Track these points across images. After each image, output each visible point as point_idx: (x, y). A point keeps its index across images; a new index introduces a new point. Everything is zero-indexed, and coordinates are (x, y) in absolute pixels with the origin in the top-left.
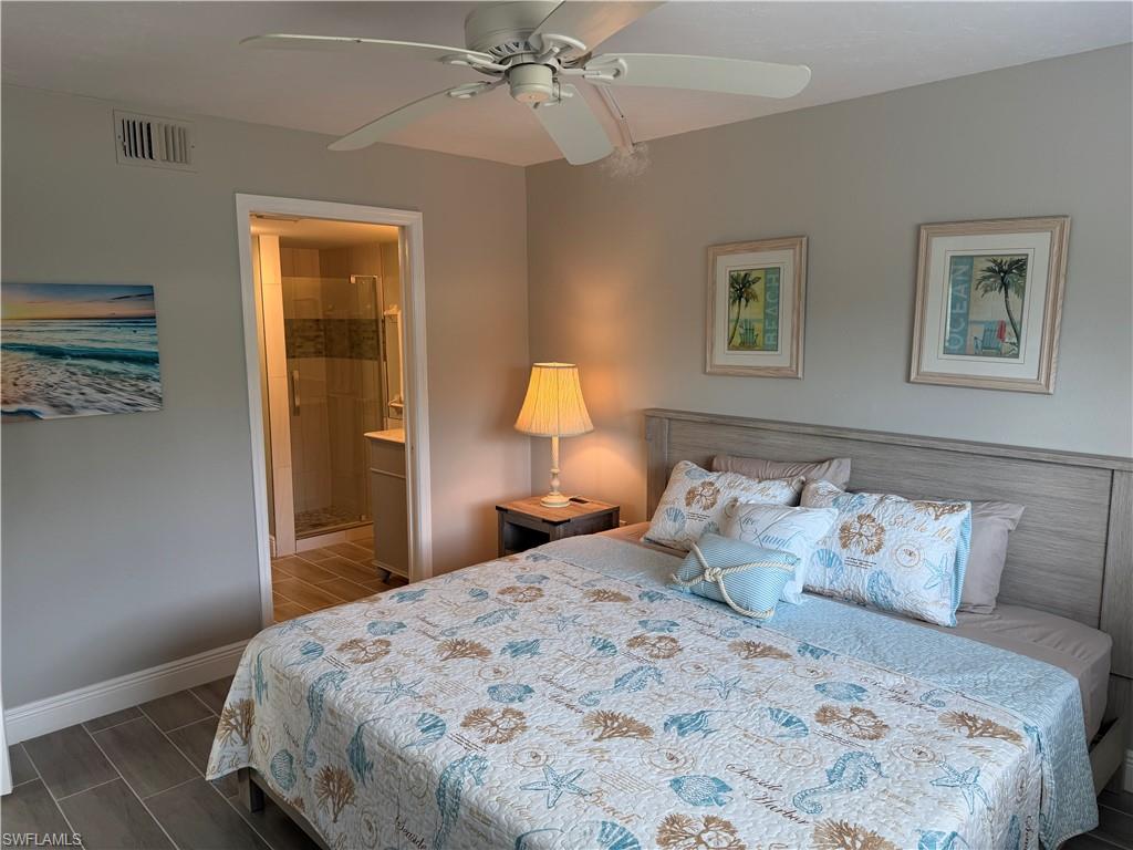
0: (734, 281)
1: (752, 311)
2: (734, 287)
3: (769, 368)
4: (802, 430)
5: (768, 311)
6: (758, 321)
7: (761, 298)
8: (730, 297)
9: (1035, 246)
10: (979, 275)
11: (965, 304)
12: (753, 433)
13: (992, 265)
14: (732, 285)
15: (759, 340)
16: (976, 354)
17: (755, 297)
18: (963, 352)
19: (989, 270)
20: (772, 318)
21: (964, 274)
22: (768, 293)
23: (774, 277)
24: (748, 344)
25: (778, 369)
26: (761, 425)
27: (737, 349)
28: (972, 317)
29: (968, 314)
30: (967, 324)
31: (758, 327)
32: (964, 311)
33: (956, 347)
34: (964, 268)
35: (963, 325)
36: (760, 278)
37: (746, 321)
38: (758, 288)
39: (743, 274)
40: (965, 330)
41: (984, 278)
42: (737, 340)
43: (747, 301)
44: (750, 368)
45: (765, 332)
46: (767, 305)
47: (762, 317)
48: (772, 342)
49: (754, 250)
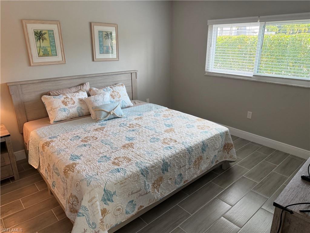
0: (36, 33)
1: (45, 44)
2: (36, 35)
3: (55, 62)
4: (74, 77)
5: (51, 44)
6: (48, 47)
7: (48, 39)
8: (35, 39)
9: (113, 30)
10: (104, 36)
11: (102, 42)
12: (57, 82)
13: (106, 33)
14: (35, 35)
15: (50, 53)
16: (106, 54)
17: (45, 39)
18: (103, 53)
19: (106, 34)
20: (53, 45)
21: (101, 35)
22: (50, 38)
23: (51, 33)
24: (46, 54)
25: (59, 62)
26: (61, 79)
27: (42, 56)
28: (104, 45)
29: (103, 44)
30: (103, 46)
31: (49, 49)
32: (102, 44)
33: (102, 52)
34: (101, 34)
35: (102, 47)
36: (46, 33)
37: (44, 47)
38: (46, 36)
39: (39, 31)
40: (103, 48)
41: (105, 36)
42: (41, 53)
43: (43, 40)
44: (49, 62)
45: (52, 50)
46: (50, 42)
47: (49, 45)
48: (54, 53)
49: (43, 23)
